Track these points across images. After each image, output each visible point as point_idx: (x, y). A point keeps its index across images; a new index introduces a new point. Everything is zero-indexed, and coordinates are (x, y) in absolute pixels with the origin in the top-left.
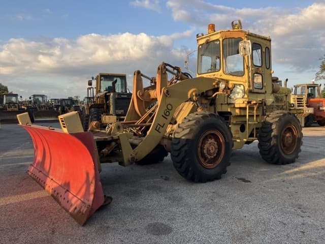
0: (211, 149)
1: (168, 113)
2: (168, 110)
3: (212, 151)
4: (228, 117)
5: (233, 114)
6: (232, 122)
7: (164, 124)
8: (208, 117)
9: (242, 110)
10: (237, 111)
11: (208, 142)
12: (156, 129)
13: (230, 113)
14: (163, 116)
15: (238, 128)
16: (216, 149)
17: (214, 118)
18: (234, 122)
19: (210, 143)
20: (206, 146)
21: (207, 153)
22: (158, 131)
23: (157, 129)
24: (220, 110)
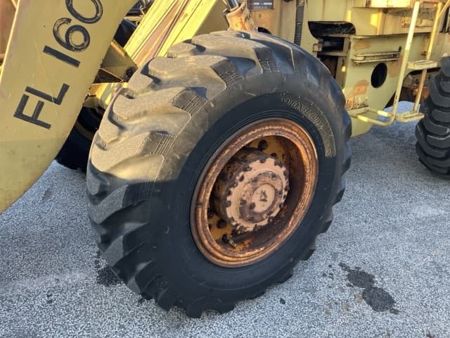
0: (256, 199)
1: (77, 38)
2: (75, 22)
3: (260, 208)
4: (343, 39)
5: (362, 30)
6: (351, 56)
7: (65, 88)
8: (250, 62)
9: (389, 17)
10: (375, 19)
11: (249, 175)
12: (19, 114)
13: (349, 28)
14: (48, 50)
15: (367, 74)
16: (277, 193)
17: (281, 69)
18: (360, 59)
19: (255, 180)
20: (237, 193)
21: (242, 216)
22: (34, 120)
23: (29, 111)
24: (317, 18)
